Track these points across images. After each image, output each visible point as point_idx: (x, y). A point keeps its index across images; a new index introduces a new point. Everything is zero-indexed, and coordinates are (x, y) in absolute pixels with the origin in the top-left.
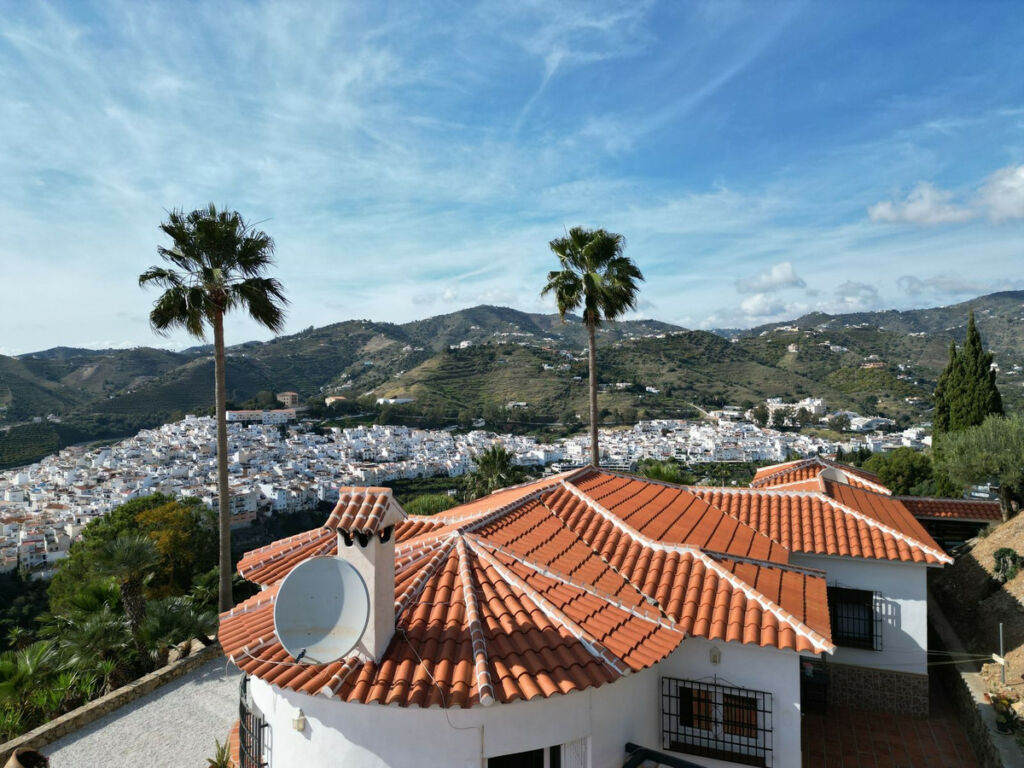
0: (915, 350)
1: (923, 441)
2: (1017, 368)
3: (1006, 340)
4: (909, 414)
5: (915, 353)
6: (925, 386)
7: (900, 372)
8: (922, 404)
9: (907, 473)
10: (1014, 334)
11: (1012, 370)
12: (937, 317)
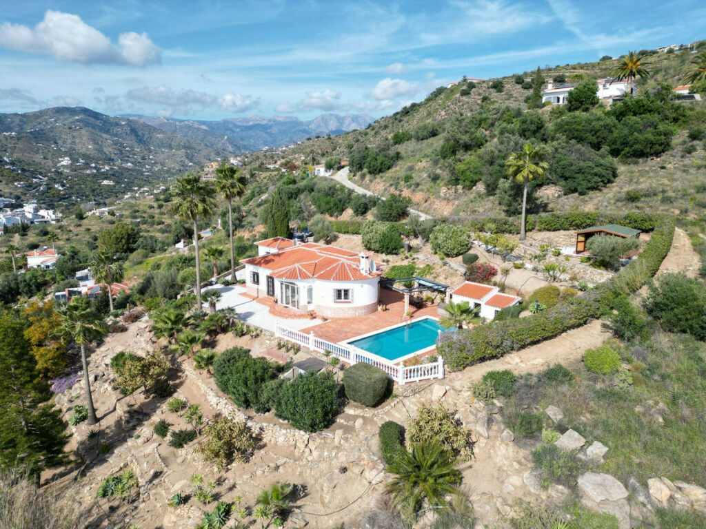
0: (10, 146)
1: (39, 213)
2: (81, 161)
3: (69, 141)
4: (19, 194)
5: (10, 148)
6: (27, 174)
7: (6, 163)
8: (27, 187)
9: (126, 237)
10: (74, 137)
11: (79, 162)
12: (17, 120)
